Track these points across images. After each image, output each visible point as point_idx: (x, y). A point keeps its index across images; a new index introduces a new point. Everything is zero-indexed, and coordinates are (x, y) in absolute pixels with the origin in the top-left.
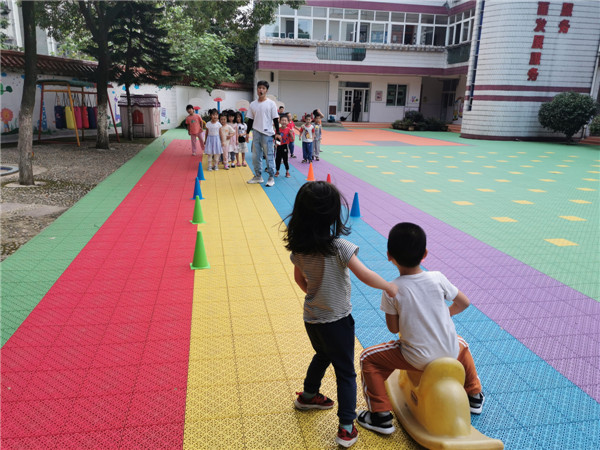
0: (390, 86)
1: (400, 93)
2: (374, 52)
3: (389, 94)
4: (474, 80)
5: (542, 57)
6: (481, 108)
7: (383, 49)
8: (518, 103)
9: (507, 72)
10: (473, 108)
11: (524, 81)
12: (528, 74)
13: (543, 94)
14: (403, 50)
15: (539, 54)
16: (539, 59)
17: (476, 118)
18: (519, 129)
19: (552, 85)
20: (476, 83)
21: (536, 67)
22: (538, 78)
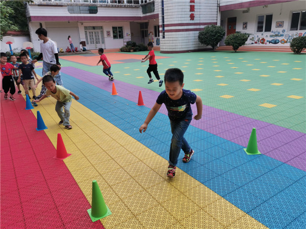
0: (113, 28)
1: (119, 32)
2: (102, 8)
3: (114, 32)
4: (163, 22)
5: (195, 7)
6: (170, 36)
7: (107, 6)
8: (187, 32)
9: (180, 16)
10: (165, 37)
11: (188, 21)
12: (190, 17)
13: (198, 27)
14: (118, 7)
15: (194, 6)
16: (194, 8)
17: (168, 42)
18: (190, 46)
19: (201, 22)
20: (165, 23)
21: (193, 13)
22: (195, 19)
